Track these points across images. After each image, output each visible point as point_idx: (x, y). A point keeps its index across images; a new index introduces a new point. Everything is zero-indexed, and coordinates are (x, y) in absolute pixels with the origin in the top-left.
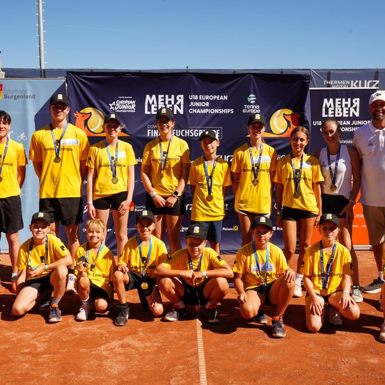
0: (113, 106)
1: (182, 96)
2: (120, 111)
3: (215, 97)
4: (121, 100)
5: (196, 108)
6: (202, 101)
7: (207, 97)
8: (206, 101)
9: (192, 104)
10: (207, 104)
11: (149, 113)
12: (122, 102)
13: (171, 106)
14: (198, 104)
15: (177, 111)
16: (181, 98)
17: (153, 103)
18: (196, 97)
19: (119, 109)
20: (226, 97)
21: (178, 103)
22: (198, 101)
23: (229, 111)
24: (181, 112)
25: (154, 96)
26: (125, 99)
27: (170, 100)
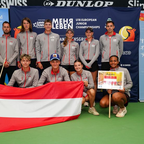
0: (35, 25)
1: (72, 19)
2: (39, 28)
3: (90, 20)
4: (39, 21)
5: (80, 25)
6: (83, 22)
7: (86, 20)
8: (85, 22)
9: (77, 23)
10: (86, 24)
11: (55, 28)
12: (40, 22)
13: (66, 24)
14: (80, 23)
15: (70, 27)
16: (71, 21)
17: (56, 23)
18: (80, 20)
19: (38, 27)
20: (96, 20)
21: (70, 23)
22: (81, 22)
23: (97, 27)
24: (72, 28)
25: (57, 19)
26: (41, 21)
27: (66, 21)
